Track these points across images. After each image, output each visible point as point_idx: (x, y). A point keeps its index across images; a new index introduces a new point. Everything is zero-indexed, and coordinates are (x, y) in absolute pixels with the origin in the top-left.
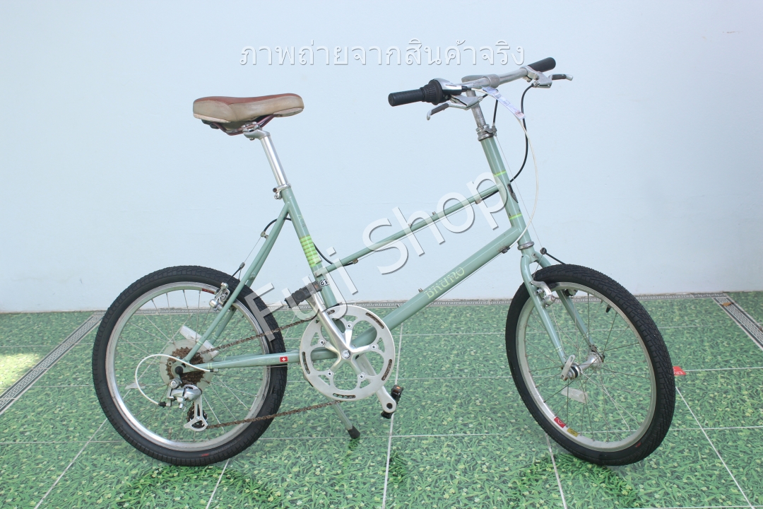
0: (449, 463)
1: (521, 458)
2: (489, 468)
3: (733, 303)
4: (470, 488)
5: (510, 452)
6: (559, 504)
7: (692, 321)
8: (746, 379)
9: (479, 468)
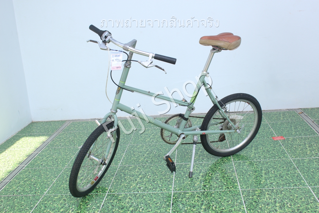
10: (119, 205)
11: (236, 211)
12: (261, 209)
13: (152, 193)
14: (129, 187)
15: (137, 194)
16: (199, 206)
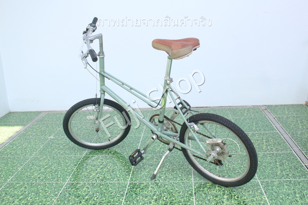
0: (155, 165)
1: (181, 163)
2: (169, 166)
3: (266, 109)
4: (161, 173)
5: (177, 161)
6: (191, 179)
7: (251, 115)
8: (265, 136)
9: (165, 166)
10: (76, 194)
11: (186, 202)
12: (209, 200)
13: (110, 183)
14: (88, 176)
15: (95, 184)
16: (151, 197)
